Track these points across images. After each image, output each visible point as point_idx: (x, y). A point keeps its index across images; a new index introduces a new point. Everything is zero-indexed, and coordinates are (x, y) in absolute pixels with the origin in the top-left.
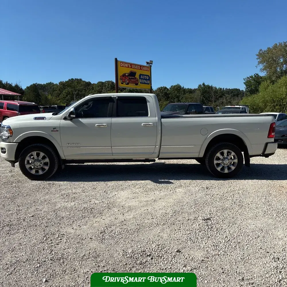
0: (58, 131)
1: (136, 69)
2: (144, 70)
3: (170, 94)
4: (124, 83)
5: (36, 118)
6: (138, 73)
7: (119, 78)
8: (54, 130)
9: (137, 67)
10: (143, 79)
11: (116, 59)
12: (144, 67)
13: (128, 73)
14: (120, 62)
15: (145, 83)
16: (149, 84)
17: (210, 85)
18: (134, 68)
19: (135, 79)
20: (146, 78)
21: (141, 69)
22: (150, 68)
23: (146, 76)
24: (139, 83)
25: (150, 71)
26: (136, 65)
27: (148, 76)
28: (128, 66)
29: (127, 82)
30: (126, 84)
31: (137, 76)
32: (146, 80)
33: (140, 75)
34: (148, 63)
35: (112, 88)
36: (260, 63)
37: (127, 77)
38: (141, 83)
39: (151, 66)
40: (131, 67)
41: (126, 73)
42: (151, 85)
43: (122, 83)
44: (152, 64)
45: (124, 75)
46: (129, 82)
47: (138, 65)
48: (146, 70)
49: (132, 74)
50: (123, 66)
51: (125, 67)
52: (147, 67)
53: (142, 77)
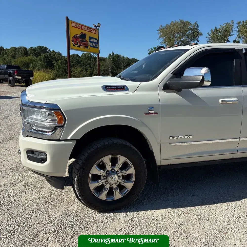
0: (157, 113)
1: (86, 31)
2: (93, 33)
3: (81, 61)
4: (76, 45)
5: (107, 88)
6: (88, 35)
7: (71, 39)
8: (150, 112)
9: (87, 29)
10: (92, 42)
11: (67, 18)
12: (93, 30)
13: (79, 35)
14: (72, 22)
15: (93, 47)
16: (97, 48)
17: (119, 54)
18: (84, 30)
19: (86, 42)
20: (95, 42)
21: (90, 31)
22: (98, 31)
23: (95, 40)
24: (89, 46)
25: (98, 34)
26: (86, 27)
27: (97, 39)
28: (79, 27)
29: (78, 44)
30: (78, 47)
31: (87, 39)
32: (95, 43)
33: (90, 38)
34: (95, 26)
35: (25, 54)
36: (160, 37)
37: (78, 40)
38: (91, 46)
39: (98, 29)
40: (82, 29)
41: (77, 35)
42: (99, 49)
43: (74, 45)
44: (100, 27)
45: (75, 37)
46: (81, 44)
47: (88, 27)
48: (95, 33)
49: (83, 36)
50: (74, 27)
51: (76, 27)
52: (96, 30)
53: (91, 40)
